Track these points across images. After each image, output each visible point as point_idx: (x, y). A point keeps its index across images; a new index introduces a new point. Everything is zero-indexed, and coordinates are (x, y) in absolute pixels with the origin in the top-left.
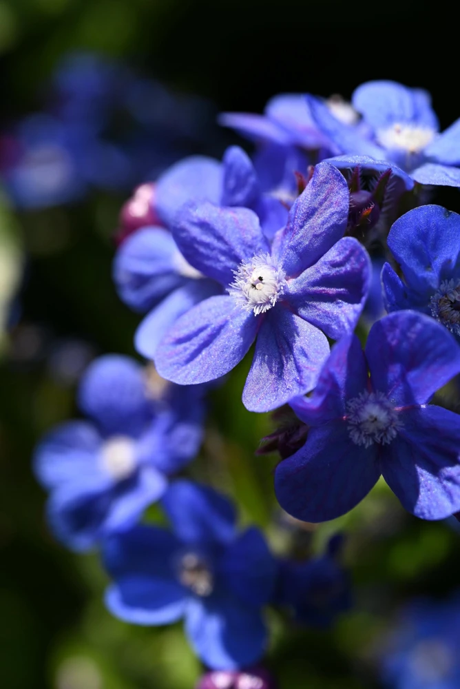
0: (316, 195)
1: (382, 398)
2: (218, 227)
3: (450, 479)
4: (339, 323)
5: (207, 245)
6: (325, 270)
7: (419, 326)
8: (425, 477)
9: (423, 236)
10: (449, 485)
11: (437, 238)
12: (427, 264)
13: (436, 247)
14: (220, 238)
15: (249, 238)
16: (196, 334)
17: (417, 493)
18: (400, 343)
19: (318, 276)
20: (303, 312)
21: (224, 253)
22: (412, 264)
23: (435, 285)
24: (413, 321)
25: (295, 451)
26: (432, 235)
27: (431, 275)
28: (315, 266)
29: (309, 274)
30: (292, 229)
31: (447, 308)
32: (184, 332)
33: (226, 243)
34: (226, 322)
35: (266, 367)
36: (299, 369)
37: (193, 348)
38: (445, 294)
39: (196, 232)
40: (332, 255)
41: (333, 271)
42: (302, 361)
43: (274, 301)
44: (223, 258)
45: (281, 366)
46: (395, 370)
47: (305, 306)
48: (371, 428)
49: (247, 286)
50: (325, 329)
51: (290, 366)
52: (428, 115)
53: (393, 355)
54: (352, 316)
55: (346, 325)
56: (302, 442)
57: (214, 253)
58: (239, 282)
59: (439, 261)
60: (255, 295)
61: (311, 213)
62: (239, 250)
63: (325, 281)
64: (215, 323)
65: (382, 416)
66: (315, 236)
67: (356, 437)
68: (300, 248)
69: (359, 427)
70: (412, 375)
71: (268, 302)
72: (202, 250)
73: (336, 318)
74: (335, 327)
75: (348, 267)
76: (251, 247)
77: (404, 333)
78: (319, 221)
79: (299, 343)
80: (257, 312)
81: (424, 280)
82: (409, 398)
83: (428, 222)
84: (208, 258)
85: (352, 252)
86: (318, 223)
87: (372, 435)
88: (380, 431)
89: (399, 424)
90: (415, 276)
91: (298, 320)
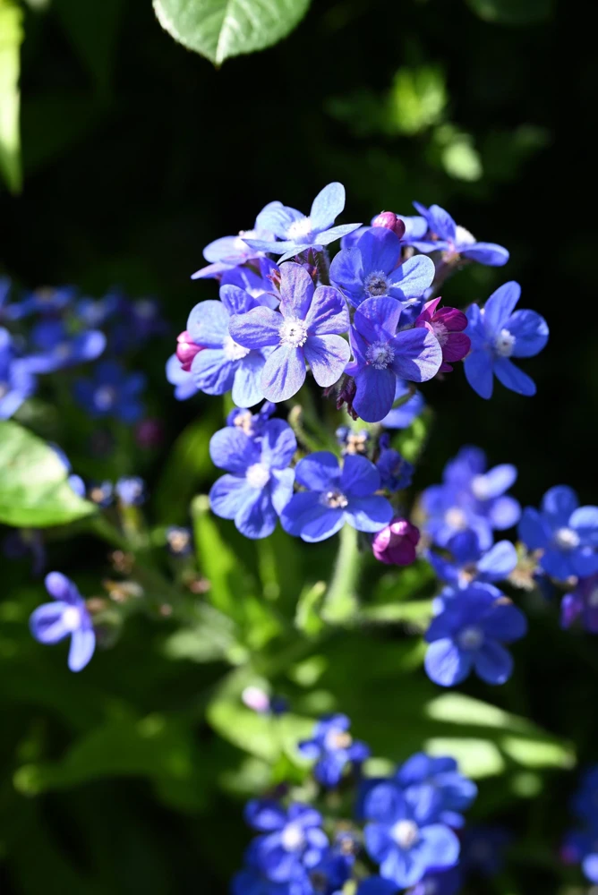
0: (290, 279)
1: (378, 343)
2: (254, 322)
3: (427, 356)
4: (339, 325)
5: (254, 333)
6: (317, 308)
7: (375, 302)
8: (416, 361)
9: (344, 266)
10: (429, 359)
11: (351, 263)
12: (353, 277)
13: (352, 268)
14: (257, 326)
15: (270, 317)
16: (277, 375)
17: (419, 371)
18: (371, 315)
19: (315, 313)
20: (318, 332)
21: (264, 332)
22: (347, 281)
23: (361, 283)
24: (371, 302)
25: (354, 395)
26: (347, 263)
27: (358, 280)
28: (311, 309)
29: (311, 313)
30: (288, 301)
31: (374, 290)
32: (270, 378)
33: (262, 327)
34: (288, 360)
35: (320, 365)
36: (335, 356)
37: (280, 382)
38: (369, 285)
39: (244, 331)
40: (316, 298)
41: (322, 306)
42: (335, 351)
43: (305, 334)
44: (266, 334)
45: (326, 360)
46: (376, 327)
47: (317, 329)
48: (382, 359)
49: (288, 338)
50: (335, 332)
51: (330, 358)
52: (295, 212)
53: (371, 322)
54: (345, 318)
55: (345, 324)
56: (355, 388)
57: (259, 336)
58: (284, 338)
59: (357, 273)
60: (295, 339)
61: (293, 288)
62: (271, 326)
63: (320, 312)
64: (282, 364)
65: (383, 351)
66: (302, 296)
67: (379, 367)
68: (299, 306)
69: (376, 362)
70: (384, 325)
71: (303, 337)
72: (251, 337)
73: (336, 324)
74: (338, 328)
75: (328, 299)
76: (275, 320)
77: (370, 310)
78: (300, 289)
79: (328, 346)
80: (301, 344)
81: (356, 284)
82: (388, 336)
83: (343, 259)
84: (257, 339)
85: (326, 292)
86: (300, 291)
87: (384, 362)
88: (386, 358)
89: (391, 349)
90: (350, 285)
91: (320, 337)
